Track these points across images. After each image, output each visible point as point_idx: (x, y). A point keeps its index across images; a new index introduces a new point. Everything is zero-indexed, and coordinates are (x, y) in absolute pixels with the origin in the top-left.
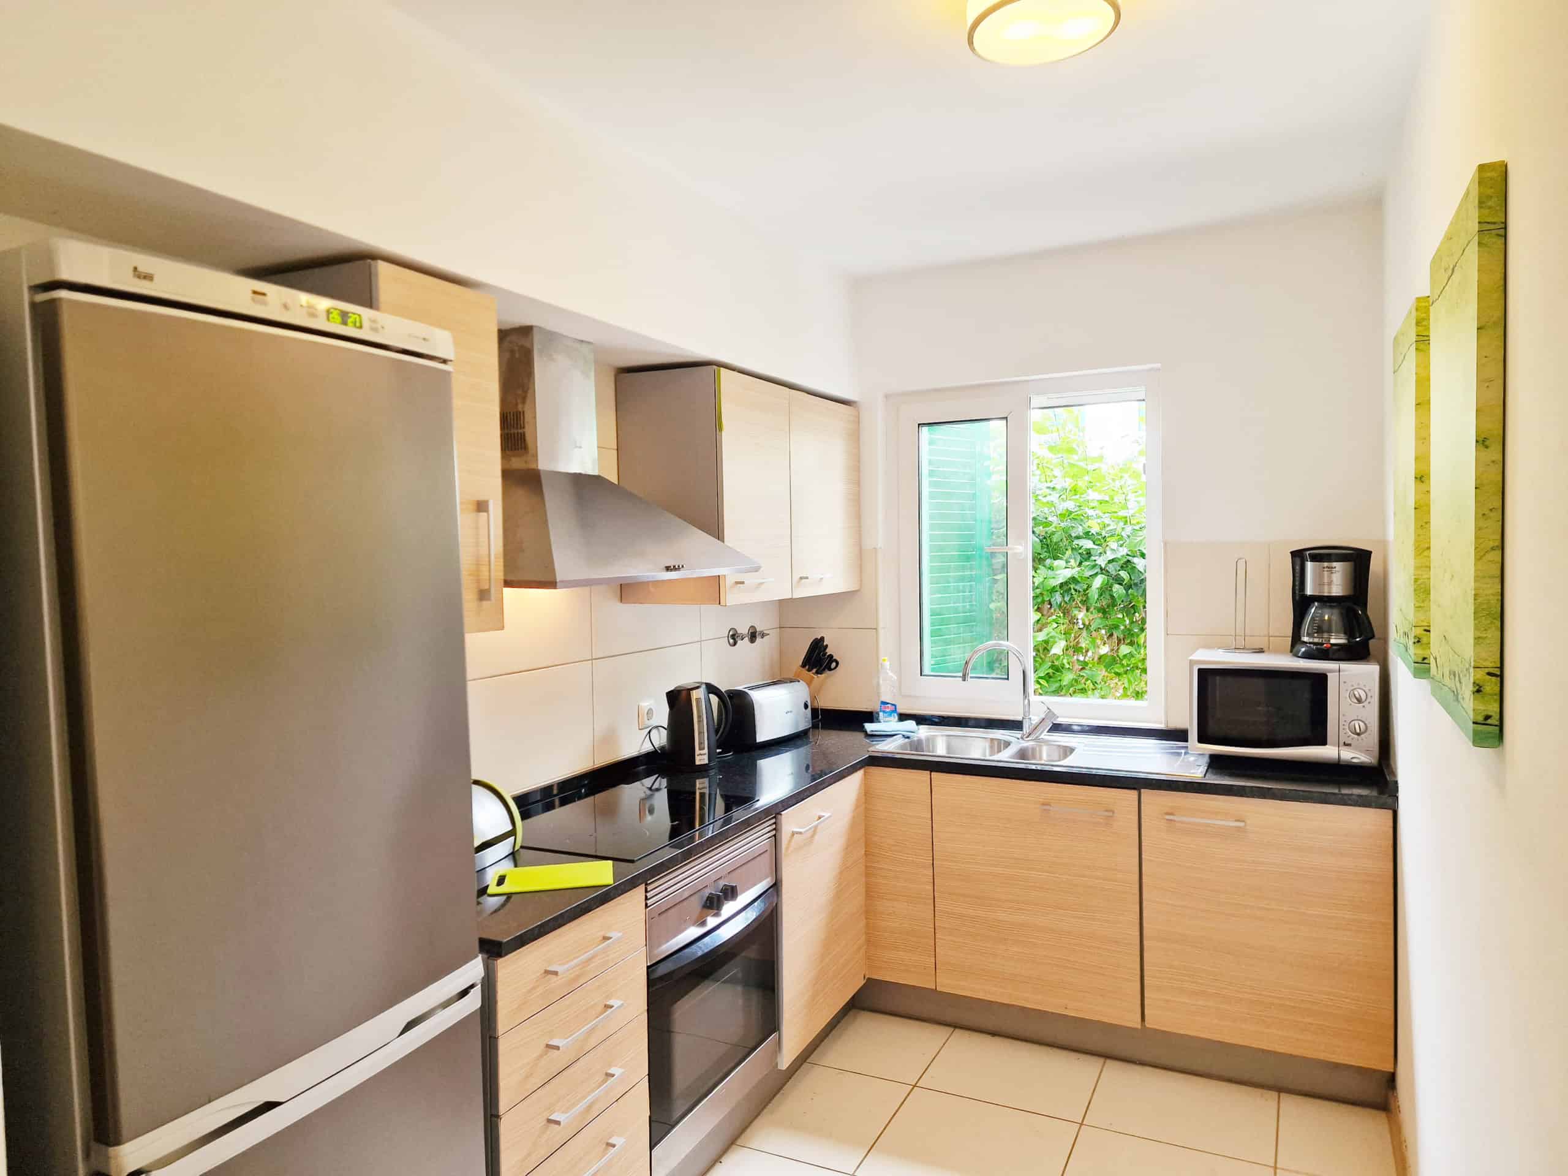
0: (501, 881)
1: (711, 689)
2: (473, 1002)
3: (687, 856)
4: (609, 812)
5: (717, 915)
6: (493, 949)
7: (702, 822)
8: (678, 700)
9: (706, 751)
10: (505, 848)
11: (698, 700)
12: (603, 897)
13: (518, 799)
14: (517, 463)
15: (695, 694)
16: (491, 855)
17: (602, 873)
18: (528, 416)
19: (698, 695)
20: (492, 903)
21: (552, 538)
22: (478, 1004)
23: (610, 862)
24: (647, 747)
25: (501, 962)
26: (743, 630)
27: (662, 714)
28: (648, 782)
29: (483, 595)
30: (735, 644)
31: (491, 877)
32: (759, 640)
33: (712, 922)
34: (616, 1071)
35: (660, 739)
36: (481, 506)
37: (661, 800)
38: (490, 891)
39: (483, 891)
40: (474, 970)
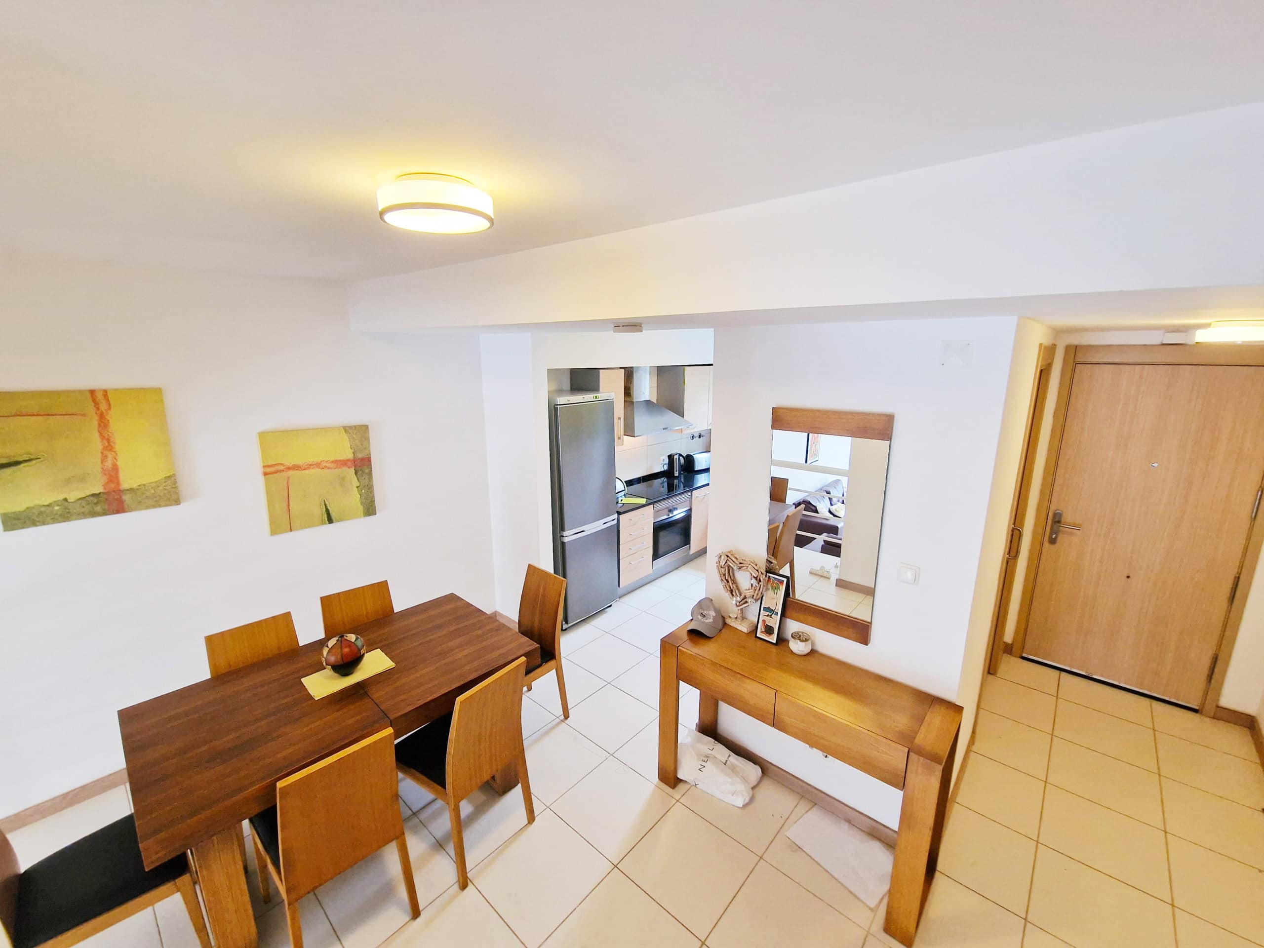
0: (622, 500)
1: (680, 455)
2: (615, 522)
3: (670, 497)
4: (651, 486)
5: (672, 514)
6: (619, 513)
7: (676, 490)
8: (671, 457)
9: (678, 472)
10: (623, 493)
11: (676, 459)
12: (643, 506)
13: (626, 482)
14: (628, 399)
15: (675, 457)
16: (620, 495)
17: (643, 501)
18: (632, 388)
19: (676, 457)
20: (620, 505)
21: (635, 415)
22: (616, 523)
23: (645, 499)
24: (662, 470)
25: (621, 516)
26: (697, 435)
27: (667, 461)
28: (663, 479)
29: (619, 438)
30: (693, 439)
31: (620, 499)
32: (701, 438)
33: (671, 515)
34: (644, 543)
35: (666, 468)
36: (619, 418)
37: (666, 484)
38: (619, 502)
39: (617, 503)
40: (615, 516)
